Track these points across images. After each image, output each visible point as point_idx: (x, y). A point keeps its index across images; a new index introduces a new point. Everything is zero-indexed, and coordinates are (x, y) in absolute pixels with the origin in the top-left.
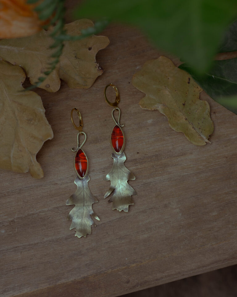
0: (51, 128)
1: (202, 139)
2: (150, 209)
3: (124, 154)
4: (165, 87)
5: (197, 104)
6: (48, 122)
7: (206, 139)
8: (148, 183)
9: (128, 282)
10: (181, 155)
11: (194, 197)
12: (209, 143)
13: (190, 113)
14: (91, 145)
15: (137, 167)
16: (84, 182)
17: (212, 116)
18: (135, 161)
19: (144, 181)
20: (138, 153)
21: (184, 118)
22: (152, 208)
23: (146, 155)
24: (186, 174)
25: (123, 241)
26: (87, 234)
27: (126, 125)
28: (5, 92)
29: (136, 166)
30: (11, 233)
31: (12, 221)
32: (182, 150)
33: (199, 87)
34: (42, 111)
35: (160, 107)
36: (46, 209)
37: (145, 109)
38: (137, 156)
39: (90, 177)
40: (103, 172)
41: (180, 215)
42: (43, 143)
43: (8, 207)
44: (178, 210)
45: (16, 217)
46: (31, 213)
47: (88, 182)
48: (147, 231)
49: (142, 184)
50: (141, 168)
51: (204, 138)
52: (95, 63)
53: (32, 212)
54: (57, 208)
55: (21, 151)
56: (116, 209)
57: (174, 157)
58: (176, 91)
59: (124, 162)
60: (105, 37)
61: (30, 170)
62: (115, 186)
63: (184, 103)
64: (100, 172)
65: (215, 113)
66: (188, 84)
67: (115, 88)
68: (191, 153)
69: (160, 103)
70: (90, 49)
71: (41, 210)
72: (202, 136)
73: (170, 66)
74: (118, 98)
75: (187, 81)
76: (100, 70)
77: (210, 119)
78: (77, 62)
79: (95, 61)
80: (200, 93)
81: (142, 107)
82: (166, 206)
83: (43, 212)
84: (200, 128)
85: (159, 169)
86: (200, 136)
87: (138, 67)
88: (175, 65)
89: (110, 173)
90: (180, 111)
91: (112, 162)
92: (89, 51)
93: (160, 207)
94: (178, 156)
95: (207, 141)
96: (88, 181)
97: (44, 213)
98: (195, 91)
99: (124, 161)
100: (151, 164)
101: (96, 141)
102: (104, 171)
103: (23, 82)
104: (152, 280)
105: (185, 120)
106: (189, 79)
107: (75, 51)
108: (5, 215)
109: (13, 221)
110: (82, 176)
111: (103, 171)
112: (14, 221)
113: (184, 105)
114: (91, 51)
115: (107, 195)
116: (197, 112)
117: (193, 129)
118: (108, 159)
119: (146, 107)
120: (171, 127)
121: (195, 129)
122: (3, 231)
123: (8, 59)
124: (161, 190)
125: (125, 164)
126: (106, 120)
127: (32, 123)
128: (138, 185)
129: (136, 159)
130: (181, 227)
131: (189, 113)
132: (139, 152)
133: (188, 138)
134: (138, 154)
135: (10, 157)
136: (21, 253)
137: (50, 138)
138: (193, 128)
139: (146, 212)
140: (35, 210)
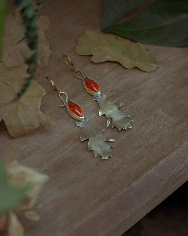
0: (41, 86)
1: (151, 66)
8: (132, 107)
11: (171, 103)
15: (117, 100)
16: (85, 123)
18: (113, 97)
19: (129, 106)
20: (111, 91)
21: (129, 59)
23: (118, 90)
24: (155, 91)
25: (141, 150)
29: (116, 99)
32: (141, 79)
34: (28, 76)
35: (108, 58)
37: (99, 62)
38: (112, 94)
41: (170, 117)
42: (41, 98)
43: (35, 162)
44: (166, 115)
48: (154, 136)
49: (129, 109)
50: (120, 100)
51: (153, 65)
53: (57, 158)
55: (26, 110)
57: (139, 84)
61: (40, 123)
62: (110, 116)
64: (92, 113)
66: (117, 41)
68: (149, 78)
70: (38, 29)
71: (63, 154)
72: (150, 64)
75: (115, 39)
76: (50, 49)
85: (134, 96)
86: (148, 65)
89: (101, 109)
90: (123, 57)
93: (151, 118)
94: (142, 83)
95: (156, 65)
96: (87, 121)
98: (125, 43)
99: (106, 98)
100: (126, 94)
101: (75, 95)
104: (177, 172)
106: (116, 37)
110: (82, 117)
111: (94, 111)
113: (123, 53)
114: (39, 31)
115: (108, 123)
117: (140, 63)
118: (92, 103)
120: (125, 66)
121: (142, 63)
124: (145, 107)
126: (73, 81)
128: (126, 111)
130: (176, 124)
132: (112, 90)
133: (141, 69)
137: (44, 94)
139: (144, 125)
140: (59, 155)
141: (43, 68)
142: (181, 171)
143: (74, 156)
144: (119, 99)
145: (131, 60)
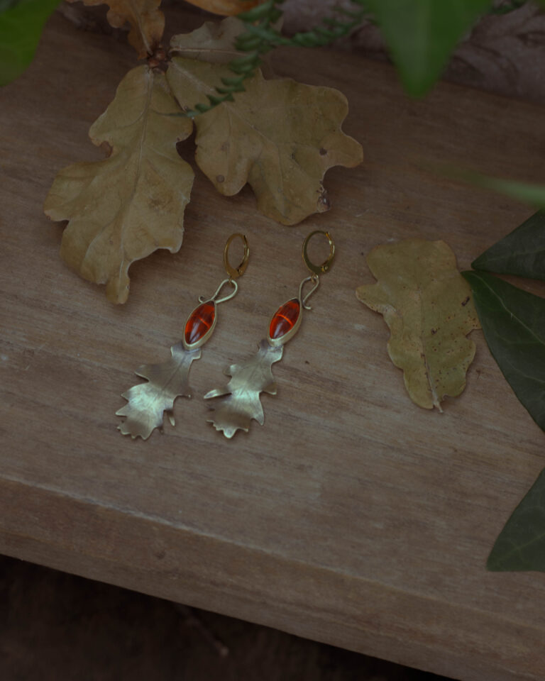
0: (182, 234)
1: (431, 397)
2: (272, 457)
3: (282, 349)
4: (419, 288)
5: (456, 342)
6: (183, 221)
7: (438, 400)
8: (294, 417)
9: (160, 556)
10: (380, 406)
11: (359, 480)
12: (439, 410)
13: (435, 350)
14: (236, 309)
15: (292, 382)
16: (187, 357)
17: (471, 374)
18: (294, 372)
19: (290, 410)
20: (307, 362)
21: (421, 351)
22: (276, 459)
23: (318, 372)
24: (370, 438)
25: (192, 482)
26: (139, 437)
27: (314, 311)
28: (142, 140)
29: (291, 380)
30: (15, 367)
31: (29, 351)
32: (385, 397)
33: (477, 320)
34: (184, 199)
35: (389, 312)
36: (97, 364)
37: (363, 301)
38: (302, 367)
39: (202, 354)
40: (229, 359)
41: (318, 494)
42: (155, 249)
43: (37, 327)
44: (318, 485)
45: (40, 348)
46: (68, 355)
47: (194, 360)
48: (244, 488)
49: (283, 413)
50: (297, 388)
51: (436, 397)
52: (321, 182)
53: (72, 356)
54: (117, 372)
55: (111, 243)
56: (212, 424)
57: (365, 401)
58: (432, 303)
59: (274, 364)
60: (357, 143)
61: (108, 281)
62: (234, 390)
63: (435, 330)
64: (223, 357)
65: (479, 372)
66: (461, 306)
67: (332, 245)
68: (398, 412)
69: (392, 305)
70: (323, 152)
71: (88, 360)
72: (434, 393)
73: (448, 264)
74: (329, 263)
75: (463, 299)
76: (324, 203)
77: (464, 374)
78: (291, 167)
79: (322, 180)
80: (473, 330)
81: (359, 296)
82: (301, 468)
83: (90, 366)
84: (438, 381)
85: (327, 406)
86: (429, 392)
87: (392, 240)
88: (457, 267)
89: (240, 365)
90: (421, 338)
91: (254, 352)
92: (319, 155)
93: (290, 463)
94: (372, 403)
95: (437, 404)
96: (194, 358)
97: (89, 368)
98: (466, 322)
99: (275, 361)
100: (319, 391)
101: (249, 308)
102: (232, 360)
103: (181, 140)
104: (204, 577)
105: (420, 356)
106: (468, 299)
107: (296, 143)
108: (24, 337)
109: (31, 352)
110: (189, 342)
111: (230, 357)
112: (33, 353)
113: (433, 332)
114: (323, 157)
115: (211, 395)
116: (449, 354)
117: (425, 376)
118: (251, 345)
119: (364, 299)
120: (389, 352)
121: (427, 377)
122: (5, 358)
123: (179, 95)
124: (311, 439)
125: (275, 367)
126: (285, 287)
127: (157, 208)
128: (276, 411)
129: (298, 371)
131: (433, 350)
132: (309, 361)
133: (406, 382)
134: (307, 365)
135: (88, 245)
136: (12, 406)
137: (170, 249)
138: (426, 374)
139: (262, 459)
140: (79, 355)
141: (280, 223)
142: (213, 583)
143: (95, 381)
144: (297, 386)
145: (423, 355)
